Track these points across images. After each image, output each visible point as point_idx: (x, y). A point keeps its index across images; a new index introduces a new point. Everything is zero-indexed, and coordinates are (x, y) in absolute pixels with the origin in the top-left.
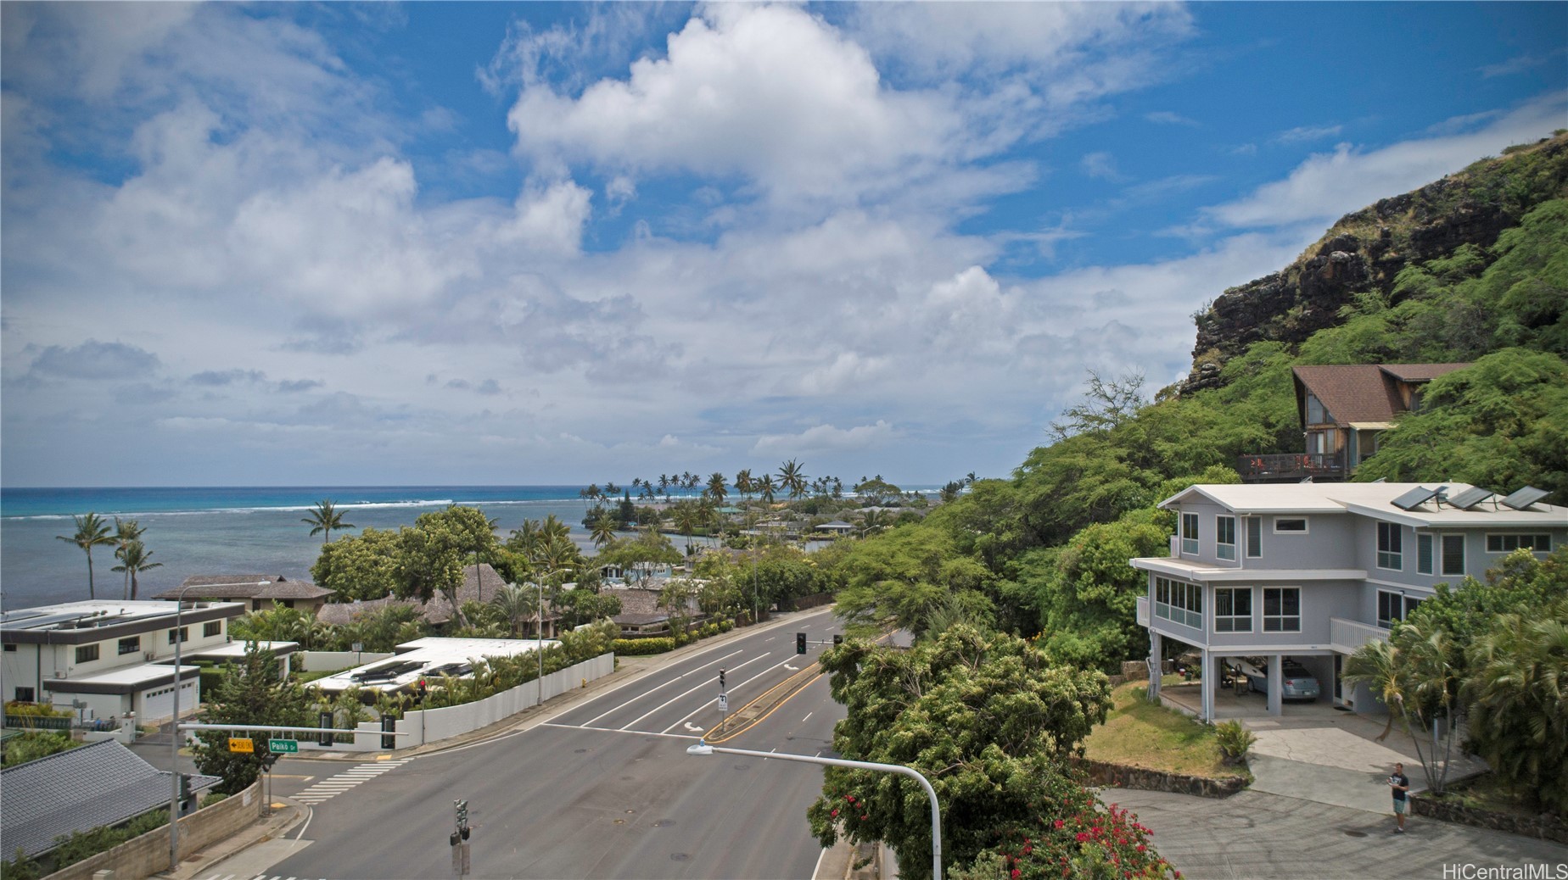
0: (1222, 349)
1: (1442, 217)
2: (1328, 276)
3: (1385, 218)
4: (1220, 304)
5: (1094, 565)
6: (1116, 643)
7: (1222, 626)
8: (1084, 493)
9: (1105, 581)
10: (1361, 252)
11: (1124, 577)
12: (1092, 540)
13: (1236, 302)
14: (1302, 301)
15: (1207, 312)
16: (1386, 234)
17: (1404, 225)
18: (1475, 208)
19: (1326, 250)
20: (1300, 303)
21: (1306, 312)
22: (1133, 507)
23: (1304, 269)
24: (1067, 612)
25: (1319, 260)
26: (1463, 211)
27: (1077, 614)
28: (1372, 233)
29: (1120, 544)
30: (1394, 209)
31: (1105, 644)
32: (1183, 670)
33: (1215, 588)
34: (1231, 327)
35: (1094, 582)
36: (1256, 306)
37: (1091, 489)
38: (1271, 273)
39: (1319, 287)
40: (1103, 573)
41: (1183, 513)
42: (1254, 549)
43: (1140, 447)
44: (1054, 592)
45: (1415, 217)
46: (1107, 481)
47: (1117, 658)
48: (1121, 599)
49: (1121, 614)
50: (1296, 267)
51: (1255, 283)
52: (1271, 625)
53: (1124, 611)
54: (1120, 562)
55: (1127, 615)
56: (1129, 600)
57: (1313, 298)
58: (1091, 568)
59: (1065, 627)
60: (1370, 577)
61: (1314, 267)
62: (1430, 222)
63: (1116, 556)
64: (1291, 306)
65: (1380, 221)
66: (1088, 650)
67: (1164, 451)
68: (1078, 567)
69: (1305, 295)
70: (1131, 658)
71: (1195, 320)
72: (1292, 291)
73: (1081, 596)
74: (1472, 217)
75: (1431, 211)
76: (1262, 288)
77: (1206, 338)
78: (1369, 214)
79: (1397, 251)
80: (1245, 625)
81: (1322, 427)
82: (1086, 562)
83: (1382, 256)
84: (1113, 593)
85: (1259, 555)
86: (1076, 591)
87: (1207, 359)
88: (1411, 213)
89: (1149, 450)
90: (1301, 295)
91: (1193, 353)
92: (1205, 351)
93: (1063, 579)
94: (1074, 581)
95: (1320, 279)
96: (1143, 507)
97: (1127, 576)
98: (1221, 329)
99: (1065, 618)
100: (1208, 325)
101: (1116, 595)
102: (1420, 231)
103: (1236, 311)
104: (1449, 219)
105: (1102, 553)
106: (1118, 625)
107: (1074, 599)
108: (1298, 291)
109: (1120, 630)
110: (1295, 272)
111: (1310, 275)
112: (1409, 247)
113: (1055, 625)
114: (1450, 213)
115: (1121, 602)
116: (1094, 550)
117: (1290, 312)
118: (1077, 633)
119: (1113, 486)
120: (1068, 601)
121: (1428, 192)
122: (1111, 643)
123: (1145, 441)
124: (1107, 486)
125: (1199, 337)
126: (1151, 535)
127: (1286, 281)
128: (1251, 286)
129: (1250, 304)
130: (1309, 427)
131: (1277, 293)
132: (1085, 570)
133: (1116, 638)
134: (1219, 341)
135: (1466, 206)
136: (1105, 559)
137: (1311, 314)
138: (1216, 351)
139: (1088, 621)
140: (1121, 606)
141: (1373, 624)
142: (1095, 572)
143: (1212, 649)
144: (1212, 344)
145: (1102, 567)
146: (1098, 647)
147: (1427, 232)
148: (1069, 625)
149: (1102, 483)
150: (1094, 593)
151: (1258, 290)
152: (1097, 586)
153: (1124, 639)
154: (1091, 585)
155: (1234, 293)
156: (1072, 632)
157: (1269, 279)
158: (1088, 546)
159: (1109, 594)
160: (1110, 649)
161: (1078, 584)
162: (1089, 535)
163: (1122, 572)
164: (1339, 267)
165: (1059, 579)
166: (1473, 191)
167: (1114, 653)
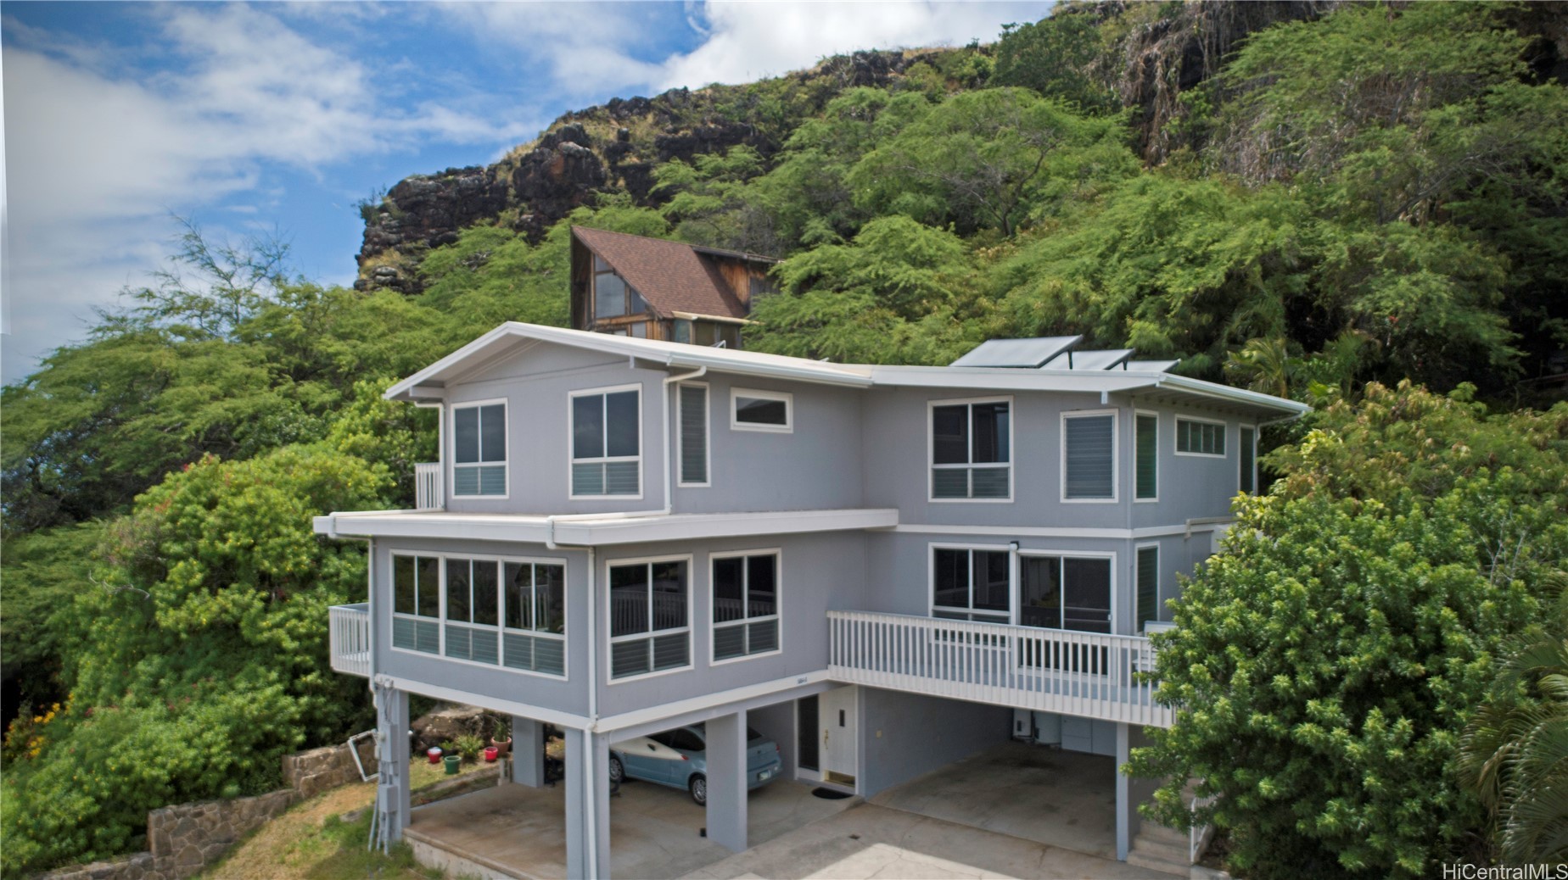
0: (403, 252)
1: (688, 128)
2: (557, 171)
3: (620, 119)
4: (400, 192)
5: (202, 543)
6: (269, 719)
7: (627, 661)
8: (178, 416)
9: (233, 579)
10: (595, 151)
11: (289, 567)
12: (197, 491)
13: (424, 192)
14: (518, 203)
15: (378, 203)
16: (624, 137)
17: (644, 128)
18: (724, 125)
19: (548, 141)
20: (516, 206)
21: (524, 217)
22: (287, 440)
23: (518, 164)
24: (130, 658)
25: (542, 153)
26: (712, 126)
27: (157, 660)
28: (608, 133)
29: (274, 494)
30: (631, 111)
31: (238, 730)
32: (435, 751)
33: (610, 563)
34: (418, 225)
35: (206, 582)
36: (454, 202)
37: (190, 408)
38: (472, 164)
39: (543, 186)
40: (228, 562)
41: (454, 407)
42: (693, 468)
43: (290, 348)
44: (94, 613)
45: (657, 124)
46: (228, 394)
47: (273, 752)
48: (280, 616)
49: (282, 651)
50: (508, 163)
51: (450, 172)
52: (727, 645)
53: (289, 644)
54: (278, 534)
55: (296, 653)
56: (300, 617)
57: (534, 201)
58: (195, 552)
59: (122, 693)
60: (903, 521)
61: (535, 161)
62: (676, 131)
63: (264, 523)
64: (502, 209)
65: (614, 122)
66: (192, 753)
67: (337, 354)
68: (157, 551)
69: (521, 196)
70: (312, 743)
71: (359, 211)
72: (504, 189)
73: (167, 619)
74: (722, 134)
75: (676, 119)
76: (461, 178)
77: (379, 236)
78: (599, 113)
79: (641, 157)
80: (674, 653)
81: (624, 320)
82: (179, 539)
83: (623, 159)
84: (259, 605)
85: (703, 479)
86: (154, 608)
87: (381, 264)
88: (650, 118)
89: (306, 352)
90: (515, 196)
91: (357, 258)
92: (378, 253)
93: (116, 583)
94: (148, 584)
95: (545, 175)
96: (305, 441)
97: (297, 564)
98: (401, 227)
99: (125, 671)
100: (382, 219)
101: (266, 610)
102: (665, 139)
103: (425, 203)
104: (696, 130)
105: (225, 517)
106: (274, 675)
107: (150, 625)
108: (512, 191)
109: (280, 687)
110: (505, 167)
111: (528, 171)
112: (655, 154)
113: (97, 688)
114: (699, 125)
115: (279, 625)
116: (201, 511)
117: (502, 214)
118: (157, 707)
119: (244, 404)
120: (130, 633)
121: (671, 96)
122: (257, 721)
123: (301, 337)
124: (229, 403)
125: (366, 235)
126: (348, 475)
127: (494, 177)
128: (446, 175)
129: (446, 199)
130: (599, 322)
131: (481, 190)
132: (178, 557)
133: (269, 706)
134: (400, 242)
135: (715, 121)
136: (233, 528)
137: (533, 220)
138: (396, 256)
139: (188, 673)
140: (281, 633)
141: (920, 613)
142: (207, 561)
143: (607, 725)
144: (388, 244)
145: (224, 548)
146: (218, 736)
147: (674, 141)
148: (134, 686)
149: (215, 398)
150: (205, 609)
151: (457, 182)
152: (214, 593)
153: (292, 707)
154: (197, 590)
155: (422, 180)
156: (143, 705)
157: (469, 171)
158: (186, 501)
159: (246, 608)
160: (256, 735)
161: (160, 592)
162: (189, 479)
163: (282, 557)
164: (571, 162)
165: (108, 580)
166: (721, 107)
167: (266, 743)
